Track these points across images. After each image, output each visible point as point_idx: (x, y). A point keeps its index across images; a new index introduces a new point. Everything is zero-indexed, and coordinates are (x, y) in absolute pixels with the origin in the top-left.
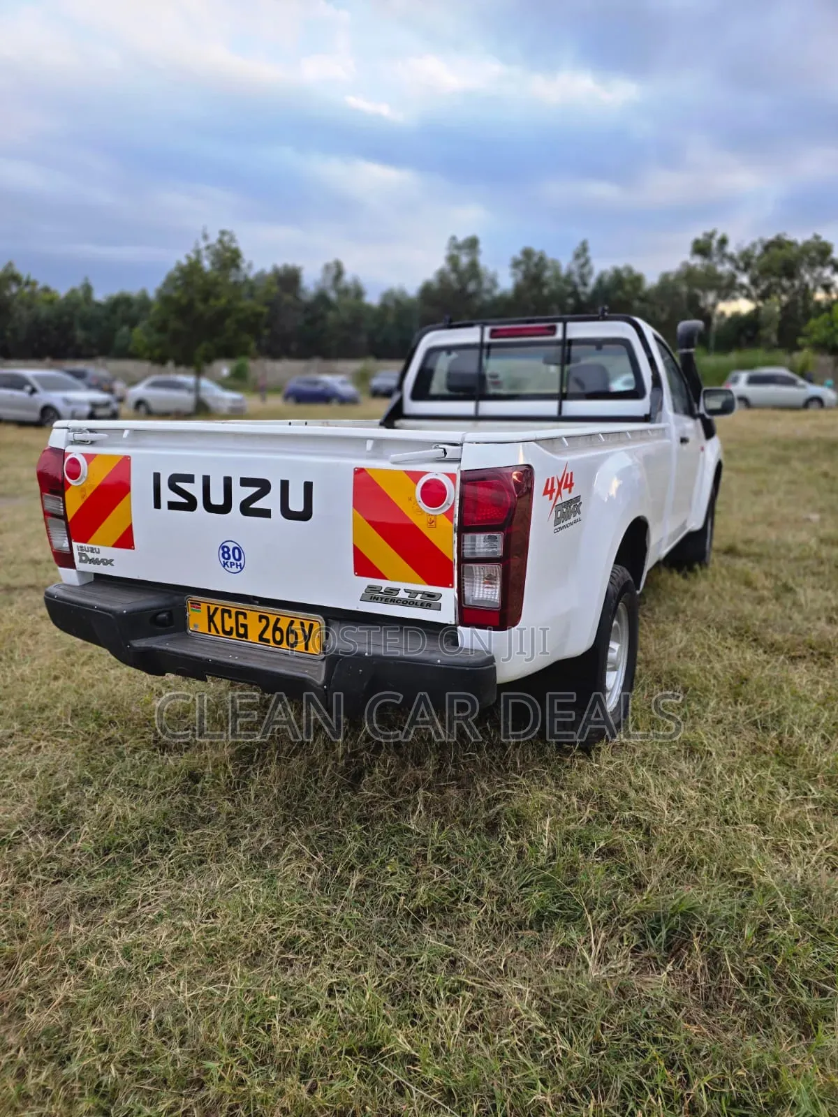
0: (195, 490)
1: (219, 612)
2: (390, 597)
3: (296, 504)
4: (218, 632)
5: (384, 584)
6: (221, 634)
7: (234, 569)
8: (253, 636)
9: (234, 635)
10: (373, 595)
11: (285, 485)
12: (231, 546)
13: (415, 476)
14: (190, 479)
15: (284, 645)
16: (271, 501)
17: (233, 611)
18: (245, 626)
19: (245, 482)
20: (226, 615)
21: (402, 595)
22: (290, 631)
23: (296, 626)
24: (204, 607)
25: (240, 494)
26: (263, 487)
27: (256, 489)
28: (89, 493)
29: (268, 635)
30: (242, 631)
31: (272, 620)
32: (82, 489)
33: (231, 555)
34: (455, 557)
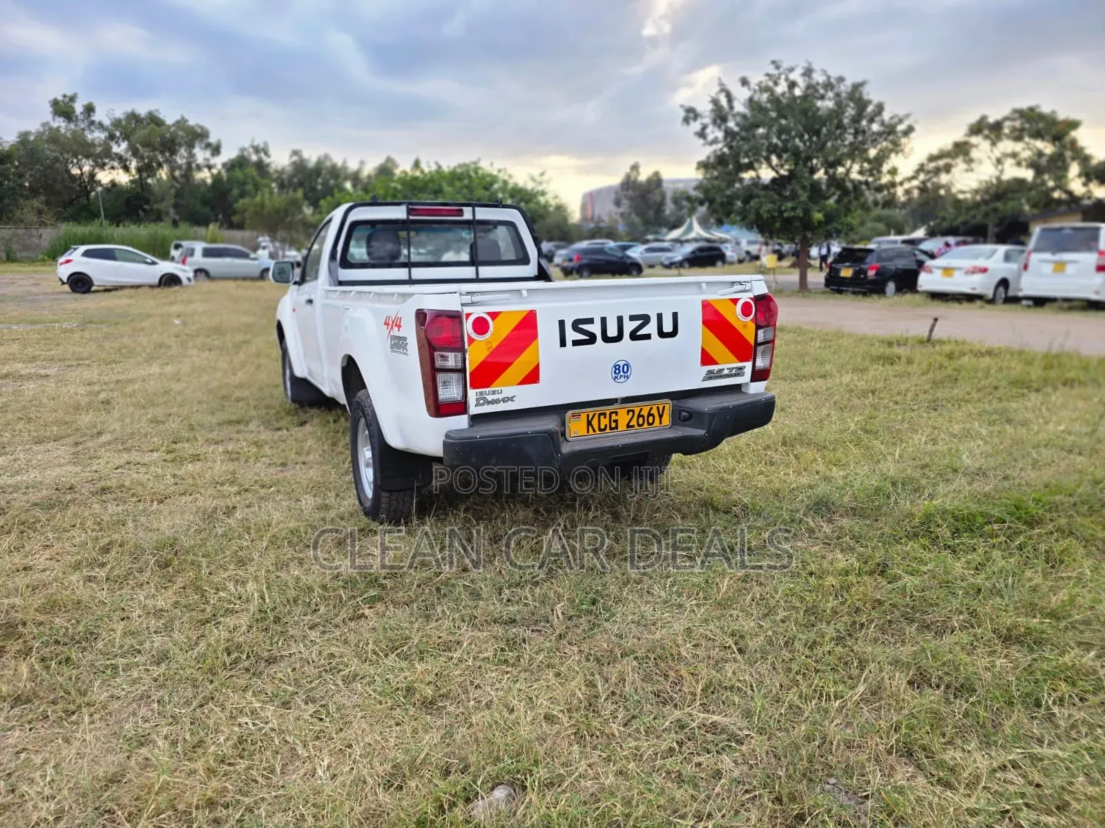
0: (595, 328)
1: (596, 416)
2: (719, 374)
3: (668, 328)
4: (594, 431)
5: (715, 368)
6: (598, 432)
7: (623, 379)
8: (622, 426)
9: (608, 430)
10: (710, 376)
11: (660, 317)
12: (621, 364)
13: (735, 301)
14: (591, 321)
15: (646, 425)
16: (651, 328)
17: (608, 413)
18: (616, 421)
19: (632, 318)
20: (602, 417)
21: (726, 372)
22: (650, 414)
23: (654, 411)
24: (584, 416)
25: (629, 326)
26: (646, 319)
27: (640, 322)
28: (495, 345)
29: (634, 422)
30: (613, 425)
31: (637, 411)
32: (488, 342)
33: (621, 371)
34: (752, 343)
